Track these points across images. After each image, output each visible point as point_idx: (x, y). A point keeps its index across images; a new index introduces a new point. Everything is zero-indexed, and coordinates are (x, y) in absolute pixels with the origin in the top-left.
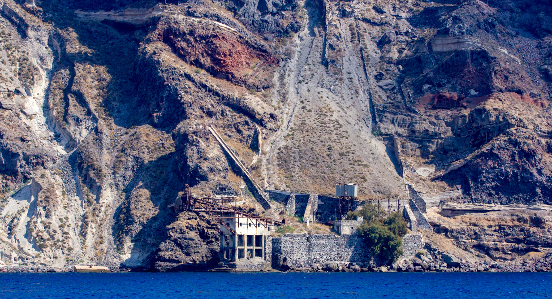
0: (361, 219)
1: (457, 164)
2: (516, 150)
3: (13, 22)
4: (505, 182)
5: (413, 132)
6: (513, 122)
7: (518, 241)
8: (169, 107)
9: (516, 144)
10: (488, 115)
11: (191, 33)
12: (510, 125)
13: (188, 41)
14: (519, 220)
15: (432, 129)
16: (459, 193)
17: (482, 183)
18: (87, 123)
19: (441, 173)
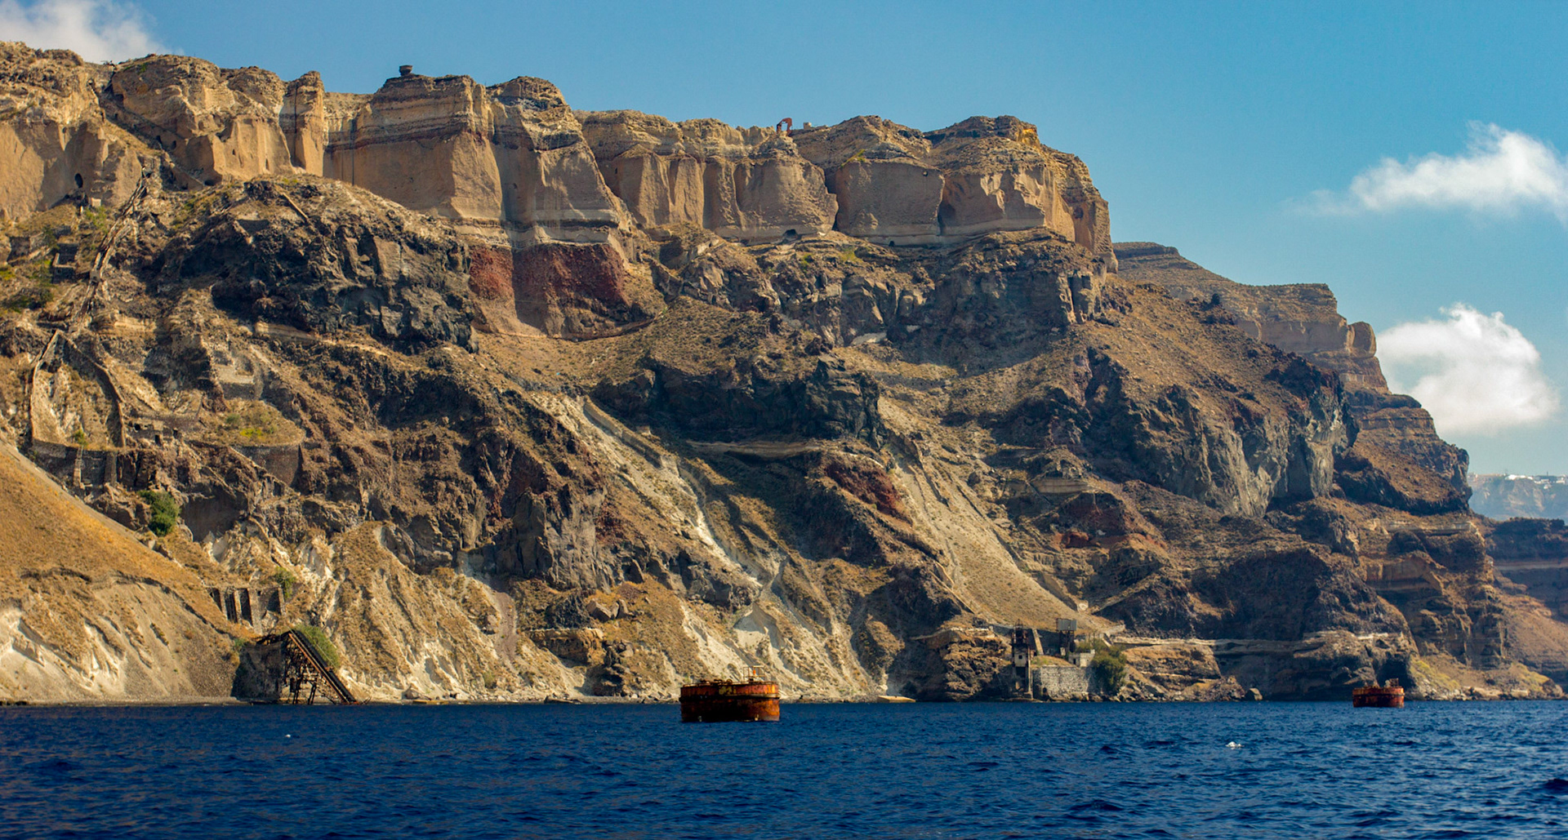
0: (1093, 652)
1: (1111, 601)
2: (1169, 588)
3: (639, 451)
4: (1163, 618)
5: (1059, 569)
6: (1163, 562)
7: (1183, 673)
8: (857, 541)
9: (1168, 582)
10: (1138, 555)
11: (855, 469)
12: (1160, 565)
13: (853, 477)
14: (1182, 653)
15: (1076, 567)
16: (1122, 628)
17: (1144, 618)
18: (774, 555)
19: (1097, 609)
